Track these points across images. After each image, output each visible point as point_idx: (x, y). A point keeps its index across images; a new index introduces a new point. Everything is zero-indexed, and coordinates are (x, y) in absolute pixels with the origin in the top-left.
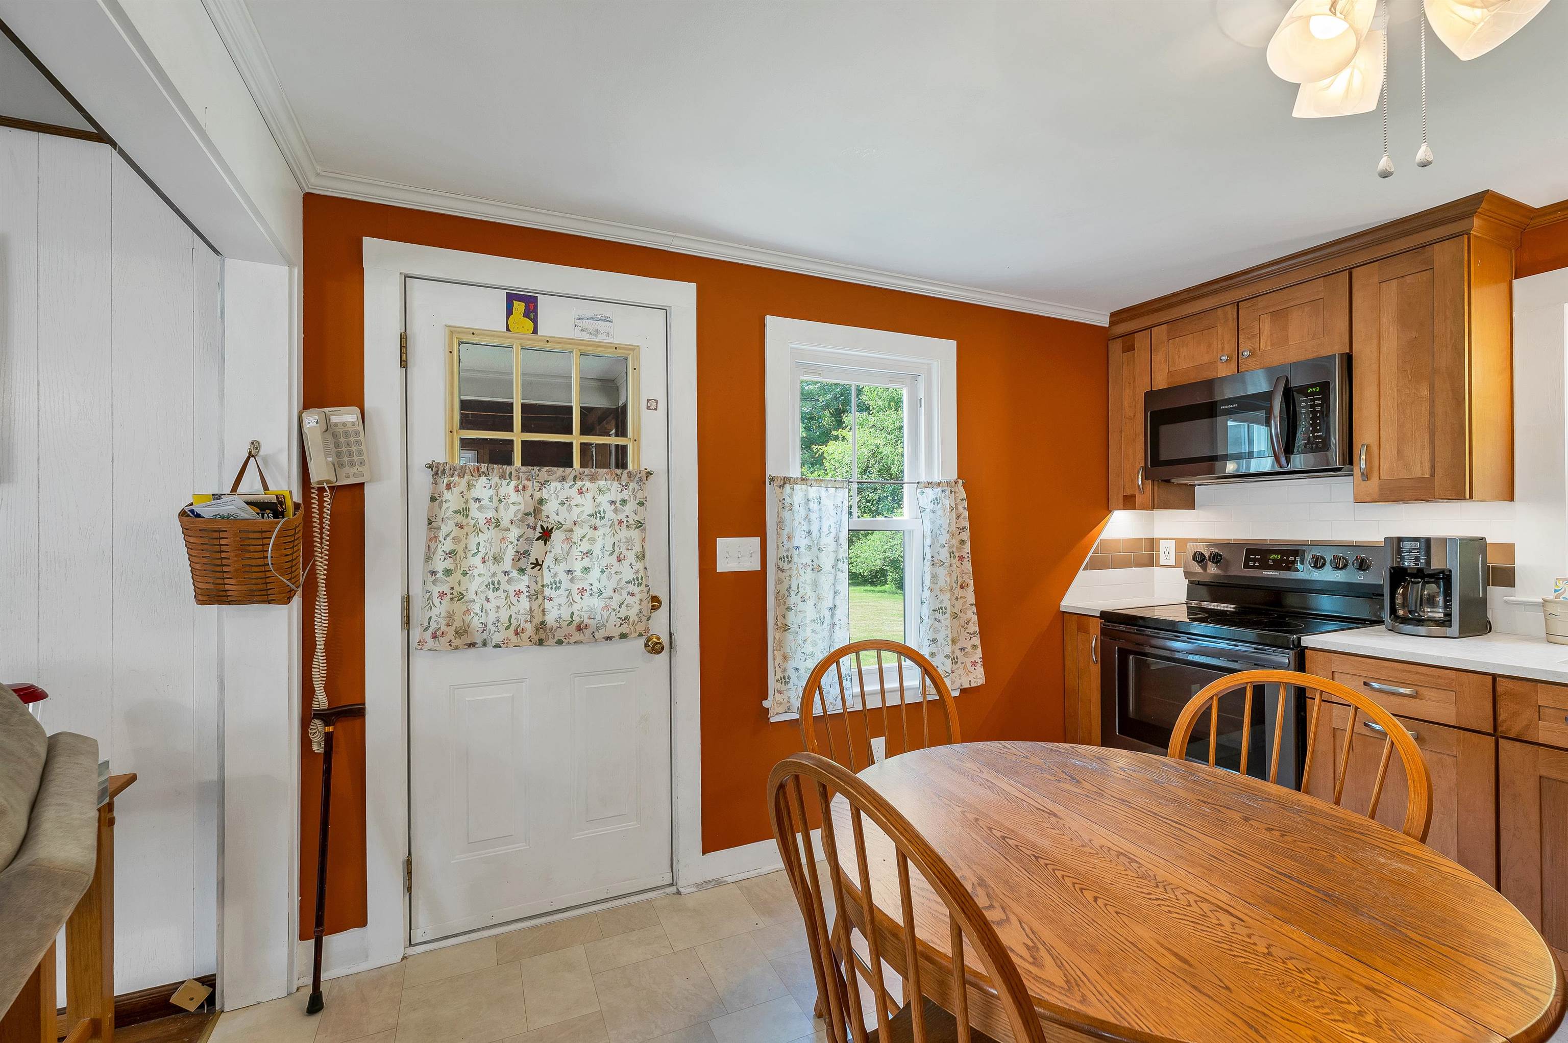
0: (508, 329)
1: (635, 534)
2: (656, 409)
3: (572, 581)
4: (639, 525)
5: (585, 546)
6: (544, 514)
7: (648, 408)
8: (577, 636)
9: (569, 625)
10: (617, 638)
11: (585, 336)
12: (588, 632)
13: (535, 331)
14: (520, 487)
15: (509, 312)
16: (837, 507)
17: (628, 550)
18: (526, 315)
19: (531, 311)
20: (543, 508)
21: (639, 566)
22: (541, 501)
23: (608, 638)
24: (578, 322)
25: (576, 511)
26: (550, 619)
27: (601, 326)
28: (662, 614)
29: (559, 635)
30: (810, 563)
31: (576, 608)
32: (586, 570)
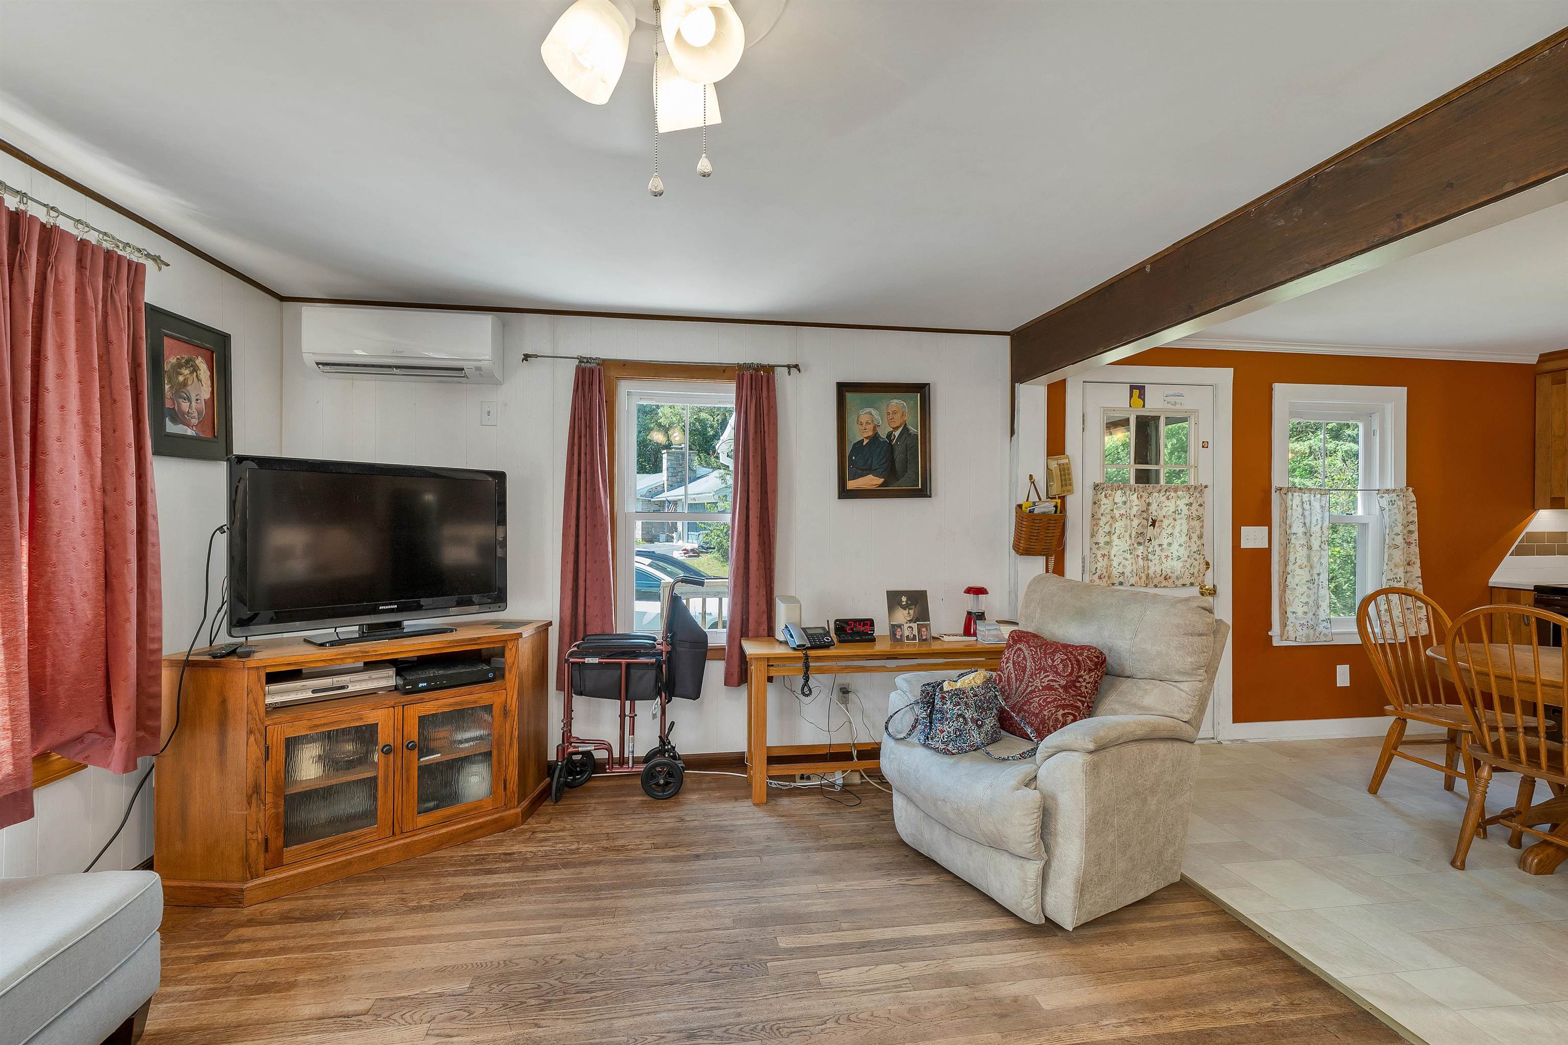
0: (1130, 406)
1: (1196, 523)
2: (1207, 447)
3: (1162, 550)
4: (1199, 518)
5: (1170, 530)
6: (1150, 511)
7: (1203, 447)
8: (1164, 583)
9: (1161, 576)
10: (1188, 585)
11: (1169, 406)
12: (1171, 581)
13: (1144, 406)
14: (1139, 496)
15: (1131, 396)
16: (1322, 507)
17: (1193, 533)
18: (1139, 397)
19: (1142, 396)
20: (1150, 508)
21: (1199, 543)
22: (1149, 504)
23: (1184, 585)
24: (1165, 398)
25: (1165, 509)
26: (1151, 572)
27: (1178, 399)
28: (1209, 573)
29: (1156, 581)
30: (1306, 544)
31: (1164, 566)
32: (1170, 544)
